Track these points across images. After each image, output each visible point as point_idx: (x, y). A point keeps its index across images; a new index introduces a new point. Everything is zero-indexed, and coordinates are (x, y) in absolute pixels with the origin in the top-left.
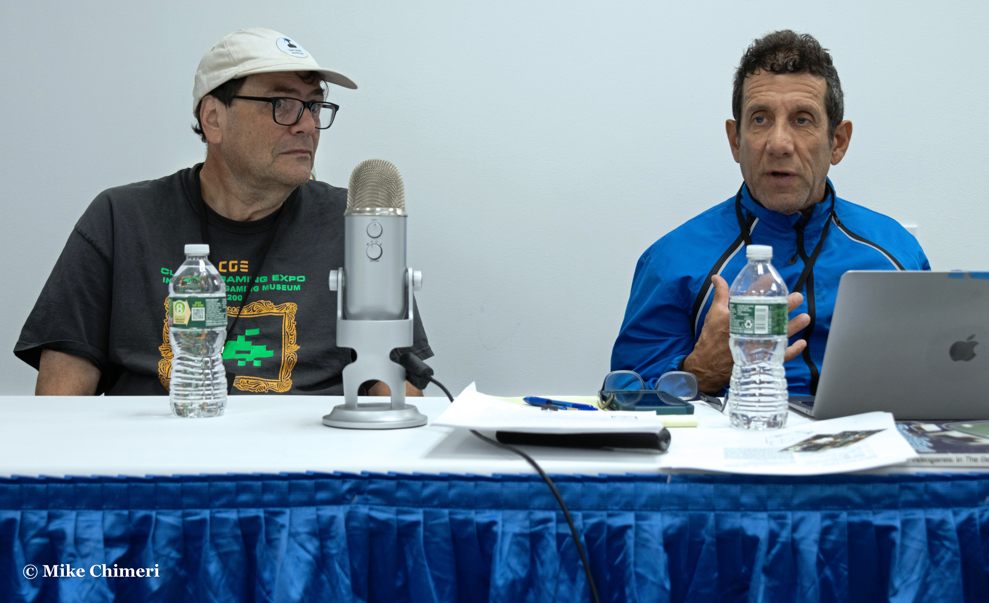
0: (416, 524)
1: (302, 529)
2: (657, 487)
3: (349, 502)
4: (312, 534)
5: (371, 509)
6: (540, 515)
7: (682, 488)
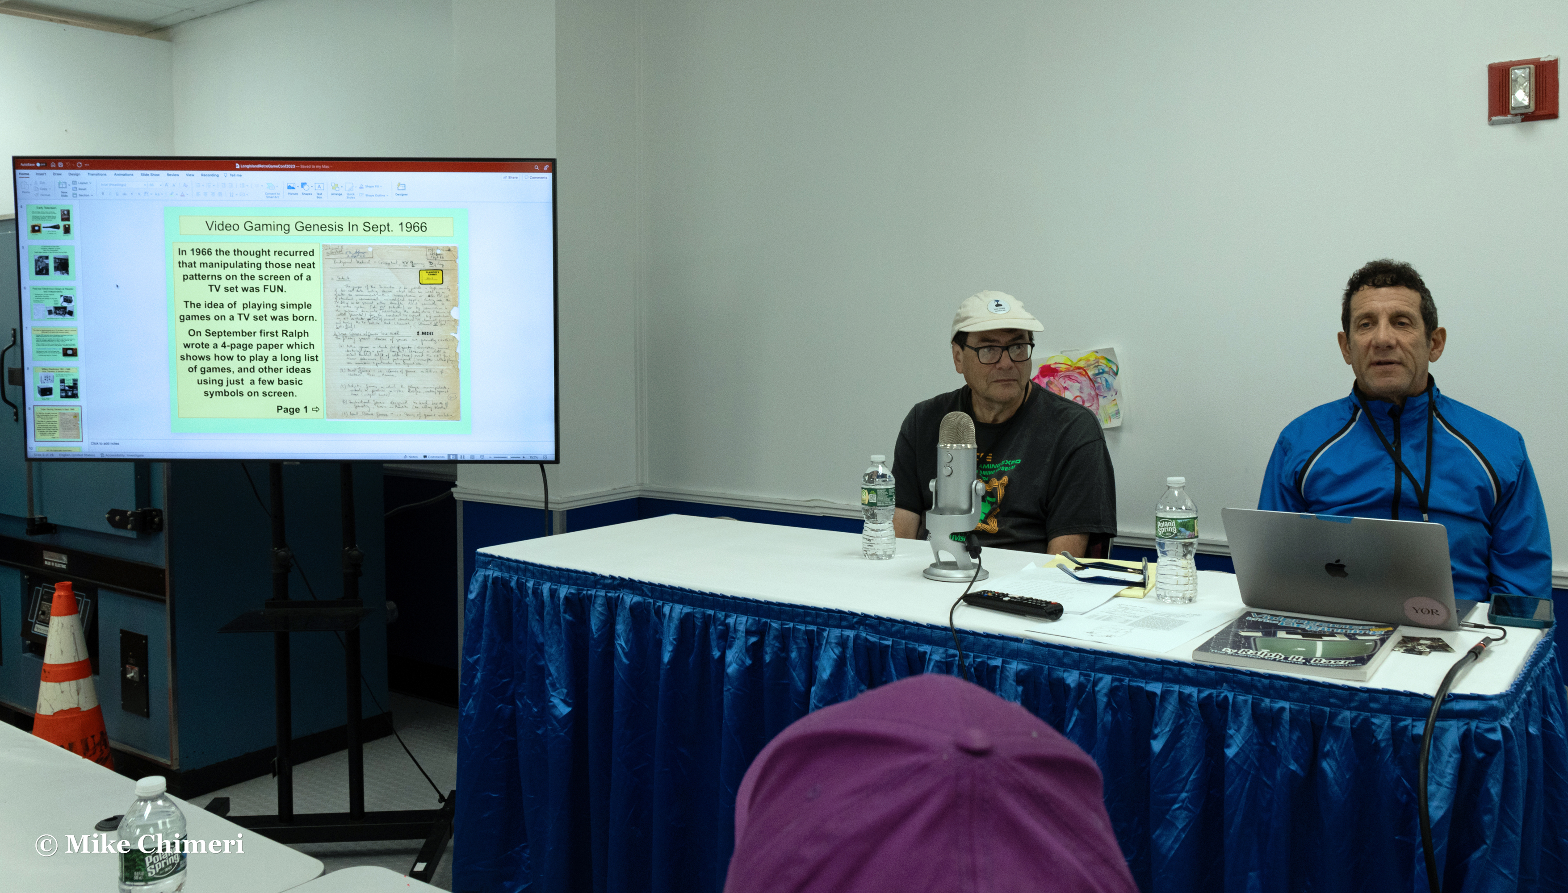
0: (888, 646)
1: (833, 641)
2: (1015, 645)
3: (858, 629)
4: (838, 644)
5: (867, 634)
6: (952, 651)
7: (1029, 647)
